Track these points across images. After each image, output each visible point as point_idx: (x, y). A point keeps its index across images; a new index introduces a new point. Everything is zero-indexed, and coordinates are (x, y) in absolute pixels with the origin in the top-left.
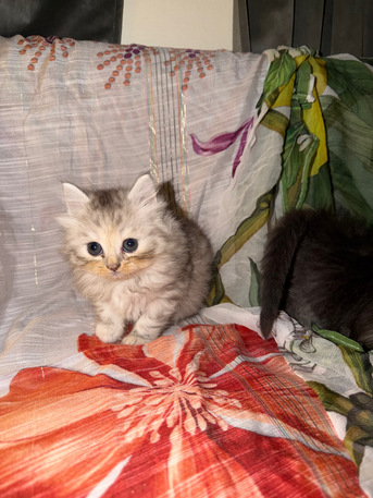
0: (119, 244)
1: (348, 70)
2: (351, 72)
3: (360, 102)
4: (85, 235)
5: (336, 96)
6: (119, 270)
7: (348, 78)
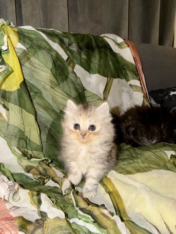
0: (88, 126)
1: (30, 36)
2: (33, 36)
3: (39, 53)
4: (75, 120)
5: (25, 49)
6: (85, 136)
7: (31, 40)
